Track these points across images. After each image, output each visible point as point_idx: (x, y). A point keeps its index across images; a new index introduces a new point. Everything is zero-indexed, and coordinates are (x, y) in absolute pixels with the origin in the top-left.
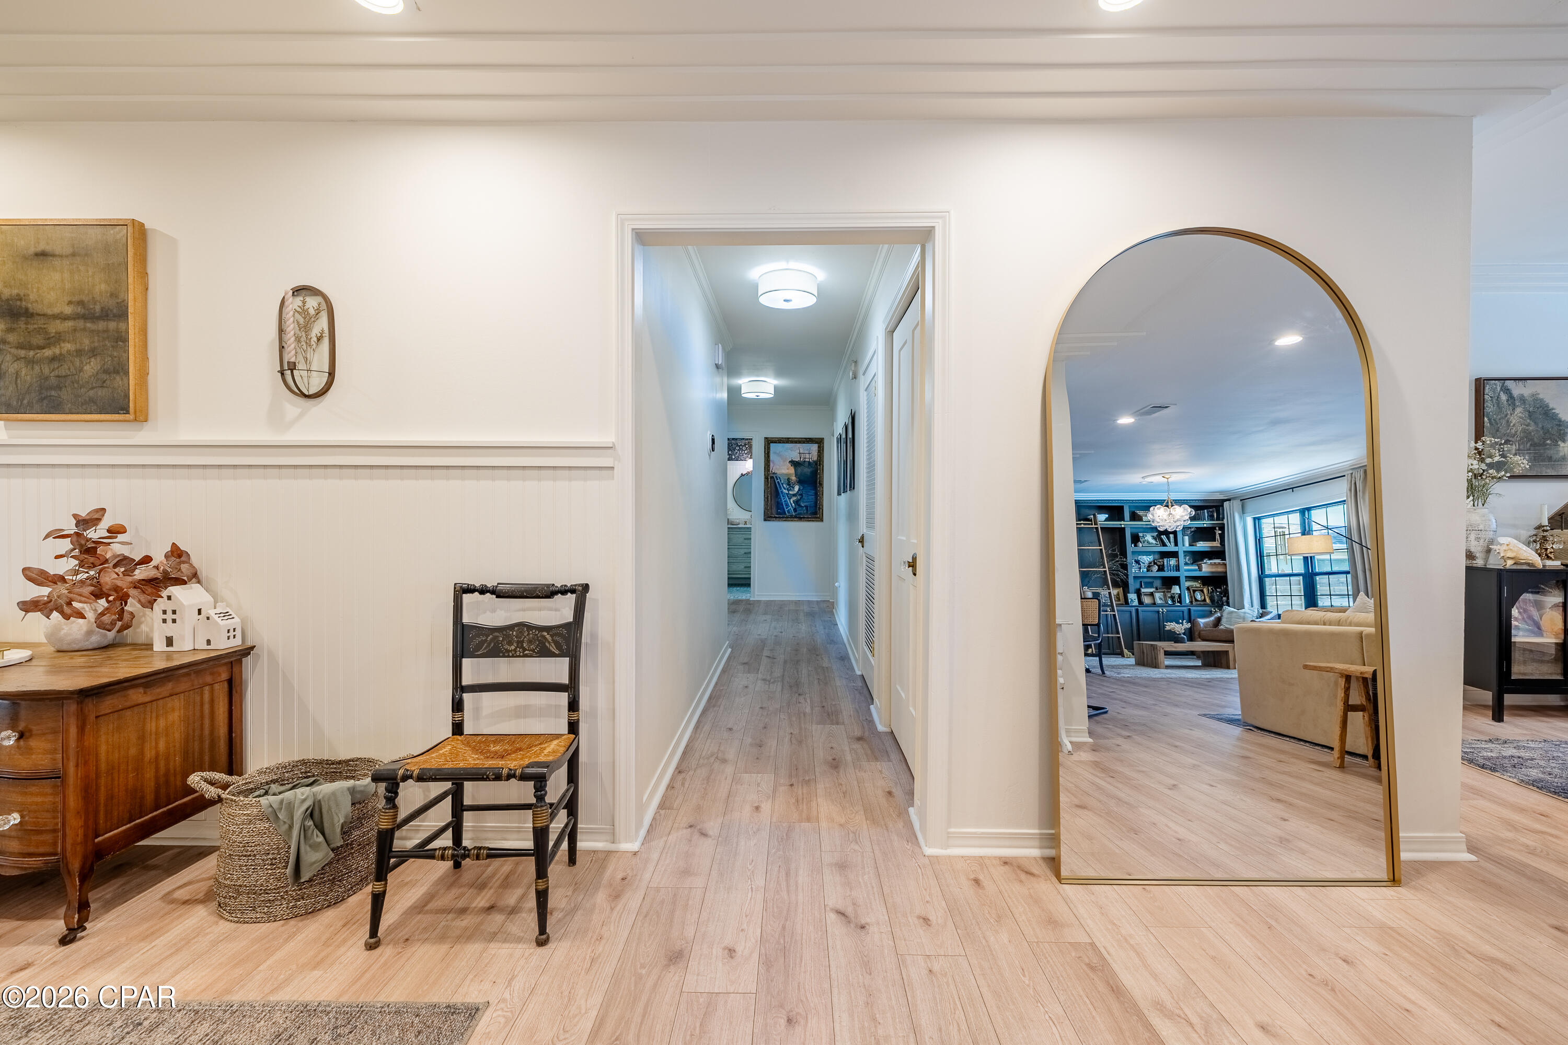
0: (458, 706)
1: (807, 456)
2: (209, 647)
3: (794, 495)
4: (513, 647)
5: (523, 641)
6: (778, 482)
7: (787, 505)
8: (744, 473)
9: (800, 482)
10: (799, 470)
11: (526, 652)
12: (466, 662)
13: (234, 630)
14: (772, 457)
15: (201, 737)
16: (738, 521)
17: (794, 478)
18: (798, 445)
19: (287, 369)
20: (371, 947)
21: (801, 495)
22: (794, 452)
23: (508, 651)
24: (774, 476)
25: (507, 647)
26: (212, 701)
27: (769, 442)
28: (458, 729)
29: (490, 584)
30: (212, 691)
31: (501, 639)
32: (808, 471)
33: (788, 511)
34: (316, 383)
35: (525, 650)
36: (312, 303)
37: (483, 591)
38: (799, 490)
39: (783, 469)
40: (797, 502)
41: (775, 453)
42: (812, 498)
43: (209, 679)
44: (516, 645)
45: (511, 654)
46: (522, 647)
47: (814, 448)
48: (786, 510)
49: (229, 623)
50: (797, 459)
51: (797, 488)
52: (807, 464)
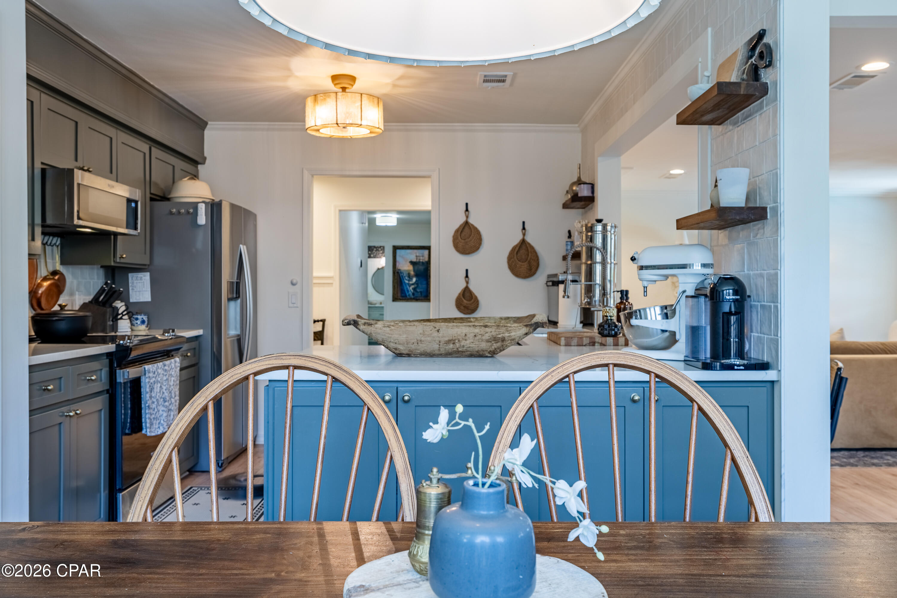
1: (421, 258)
3: (413, 284)
6: (402, 276)
7: (408, 291)
8: (380, 267)
9: (417, 275)
10: (416, 268)
14: (398, 258)
16: (375, 302)
17: (412, 273)
18: (415, 251)
21: (417, 284)
22: (412, 256)
24: (399, 271)
27: (395, 248)
32: (422, 268)
33: (409, 295)
38: (416, 281)
39: (405, 267)
40: (414, 289)
41: (400, 256)
42: (424, 286)
47: (426, 252)
48: (407, 294)
50: (414, 260)
51: (414, 280)
52: (421, 264)
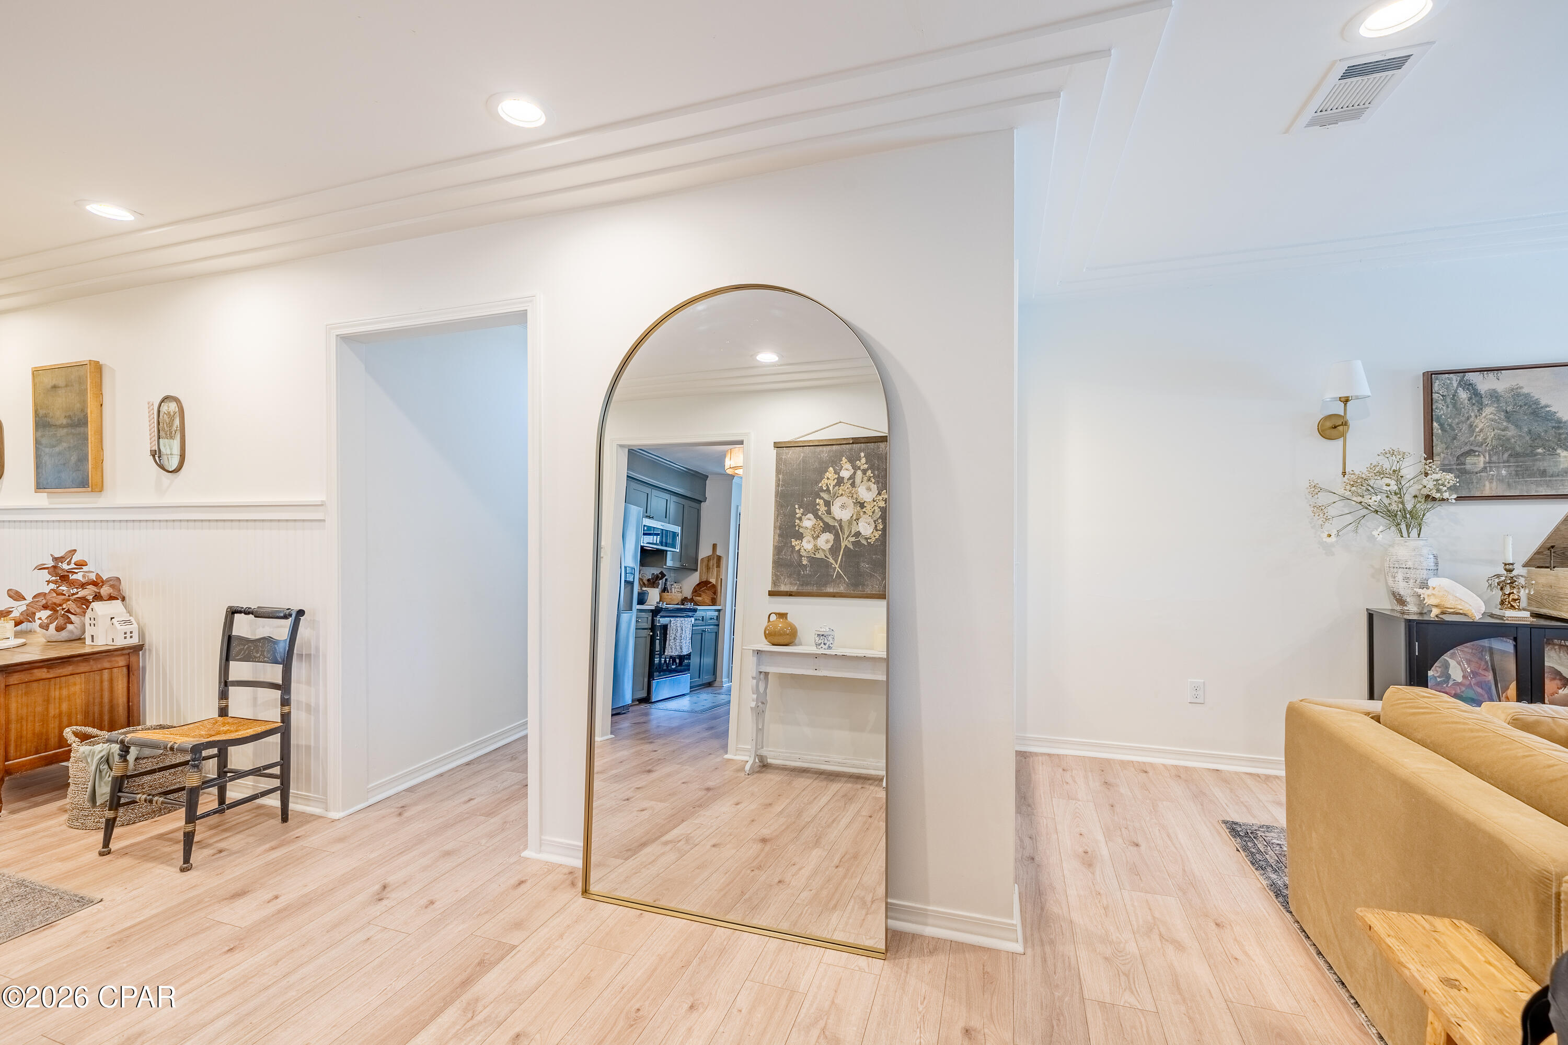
0: (224, 695)
2: (113, 644)
4: (258, 655)
5: (264, 651)
11: (266, 659)
12: (232, 664)
13: (131, 632)
15: (101, 704)
19: (156, 454)
20: (101, 854)
23: (256, 657)
25: (255, 654)
26: (111, 681)
28: (223, 712)
29: (253, 606)
30: (111, 674)
31: (252, 648)
34: (174, 463)
35: (265, 657)
36: (173, 406)
37: (247, 612)
43: (107, 665)
44: (260, 653)
45: (257, 660)
46: (264, 655)
49: (128, 628)
